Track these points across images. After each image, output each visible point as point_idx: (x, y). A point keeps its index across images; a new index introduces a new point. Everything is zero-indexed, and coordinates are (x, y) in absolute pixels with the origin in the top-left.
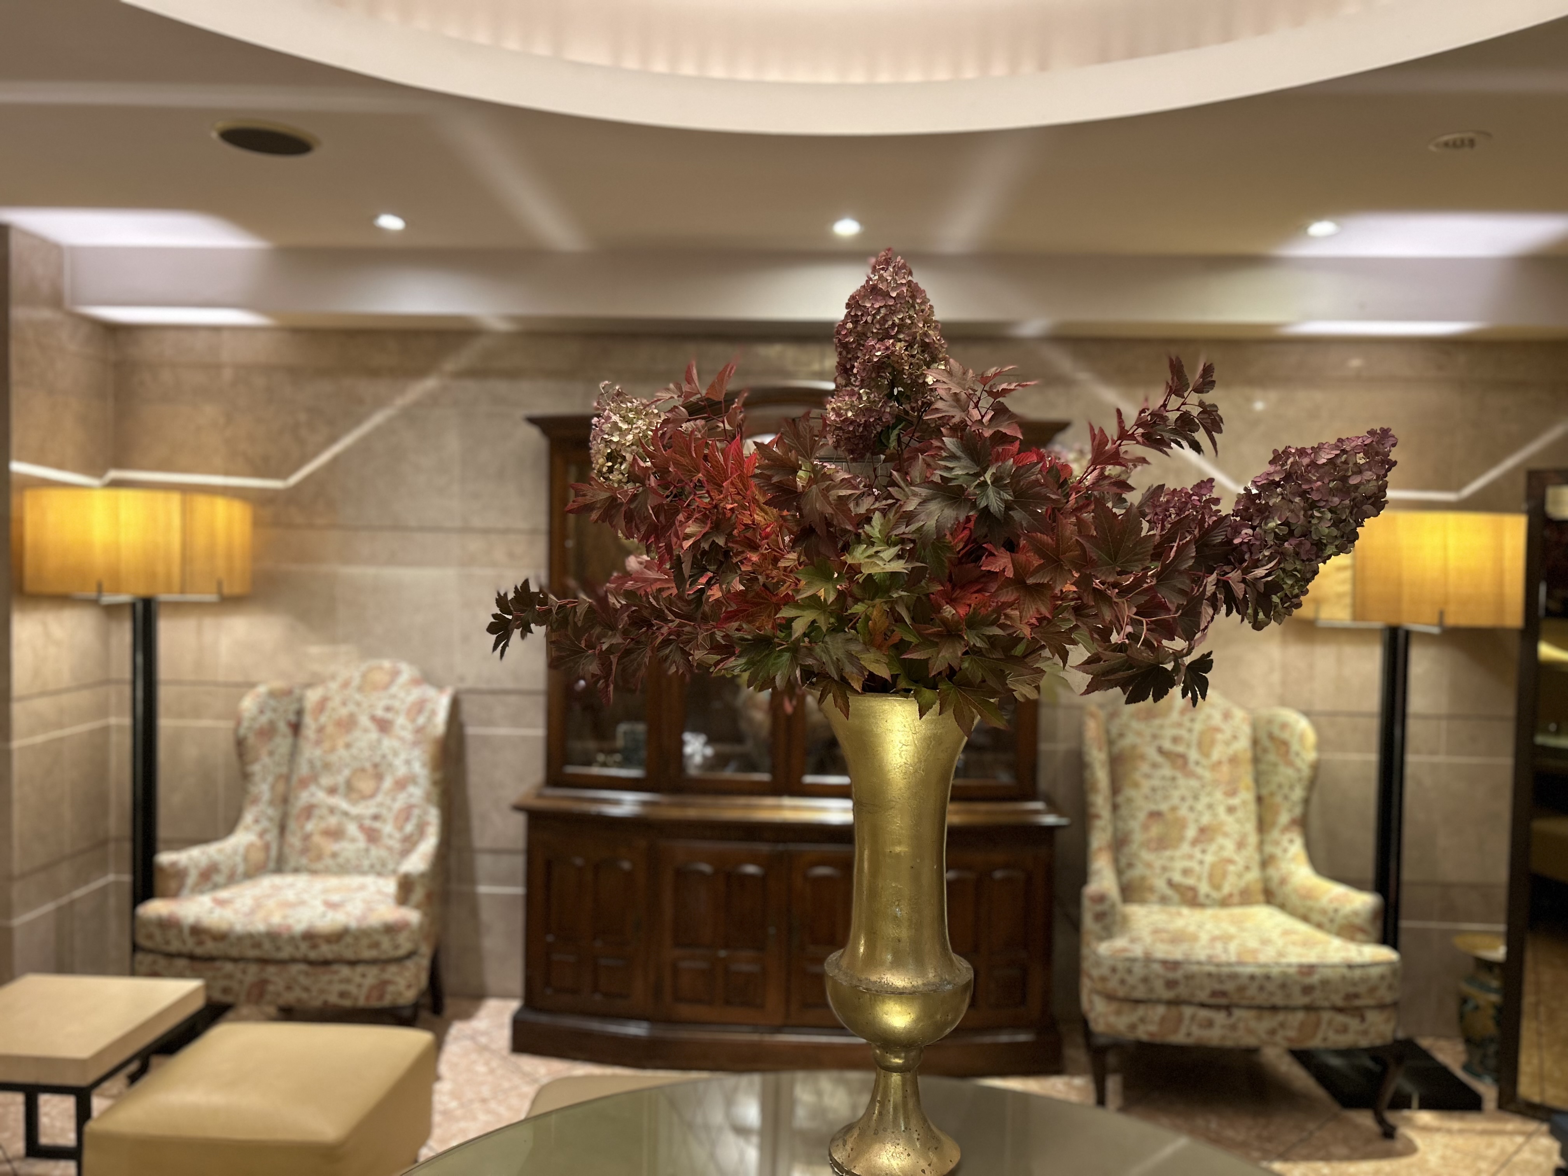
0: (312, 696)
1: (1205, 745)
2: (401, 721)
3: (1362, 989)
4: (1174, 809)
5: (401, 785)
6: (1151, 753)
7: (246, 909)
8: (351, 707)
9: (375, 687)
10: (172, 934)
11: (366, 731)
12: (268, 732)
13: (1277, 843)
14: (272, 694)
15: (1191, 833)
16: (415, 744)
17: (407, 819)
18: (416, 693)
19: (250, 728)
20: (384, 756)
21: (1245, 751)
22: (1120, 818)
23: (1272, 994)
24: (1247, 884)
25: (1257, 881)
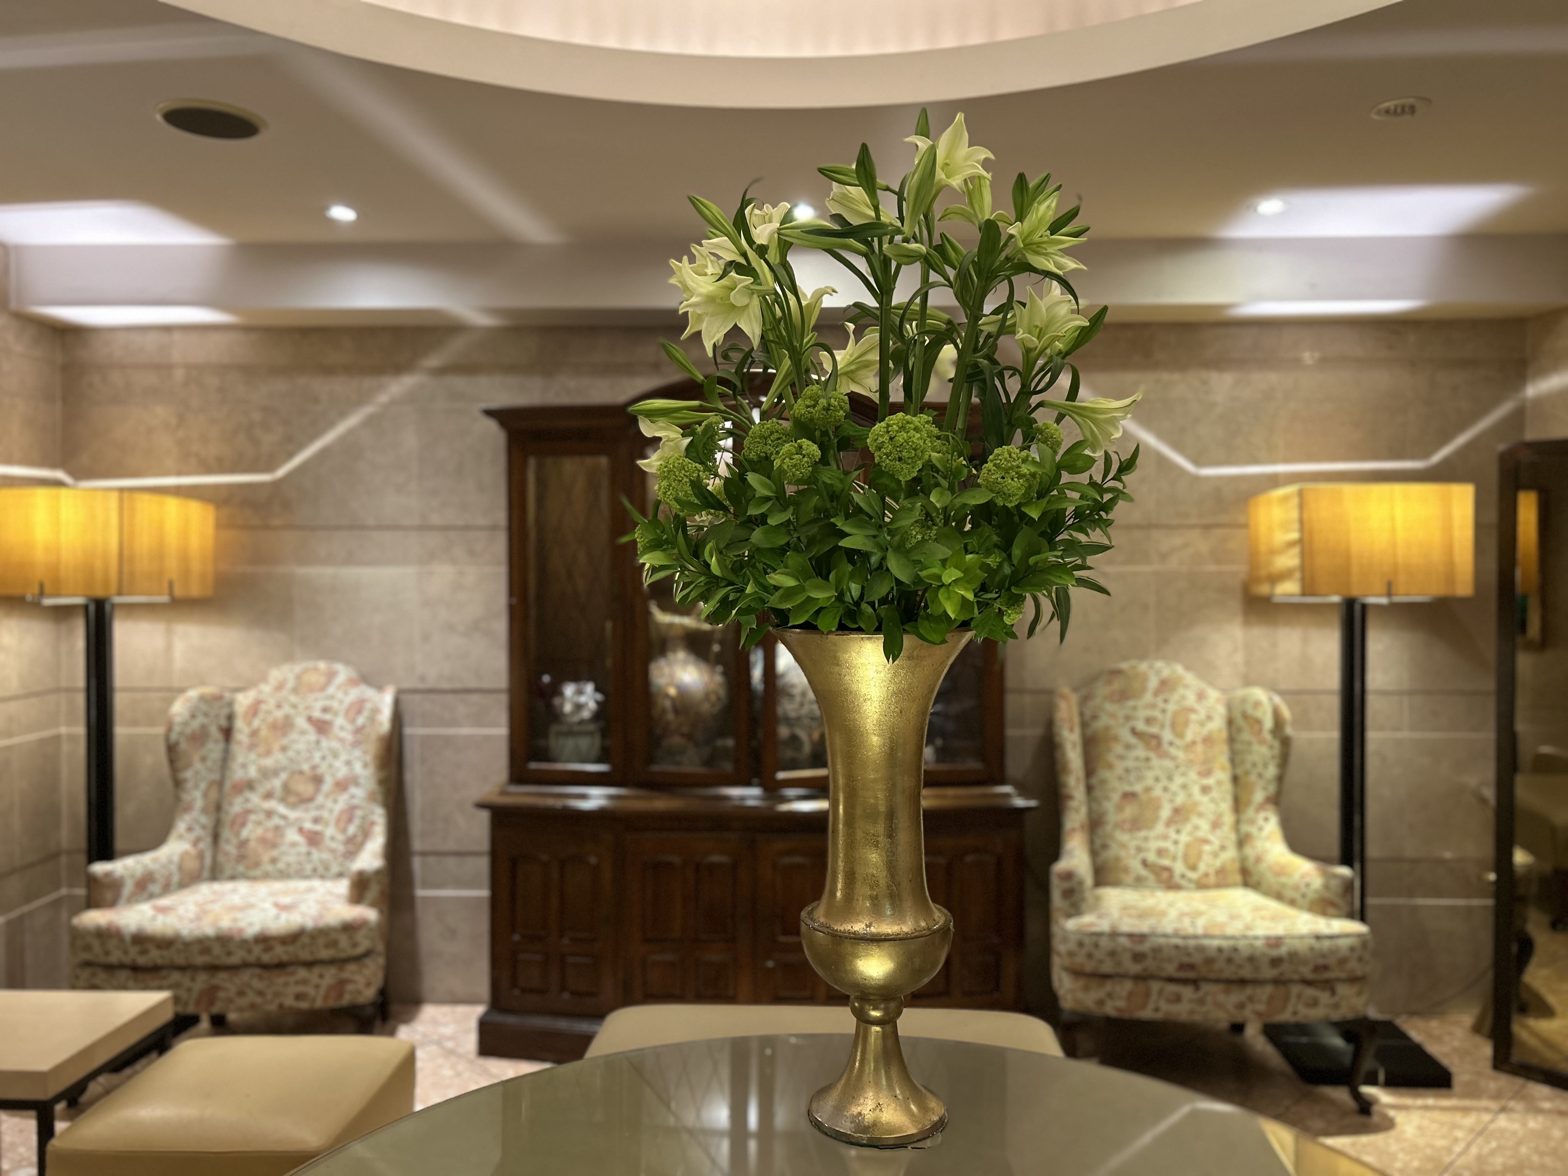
0: (243, 701)
1: (1178, 726)
2: (340, 721)
3: (1331, 961)
4: (1148, 790)
5: (342, 786)
6: (1125, 735)
7: (191, 915)
8: (287, 709)
9: (311, 689)
10: (112, 944)
11: (303, 732)
12: (199, 737)
13: (1252, 822)
14: (203, 699)
15: (1166, 812)
16: (356, 744)
17: (350, 820)
18: (354, 693)
19: (181, 734)
20: (323, 758)
21: (1220, 731)
22: (1095, 799)
23: (1241, 967)
24: (1223, 864)
25: (1233, 860)
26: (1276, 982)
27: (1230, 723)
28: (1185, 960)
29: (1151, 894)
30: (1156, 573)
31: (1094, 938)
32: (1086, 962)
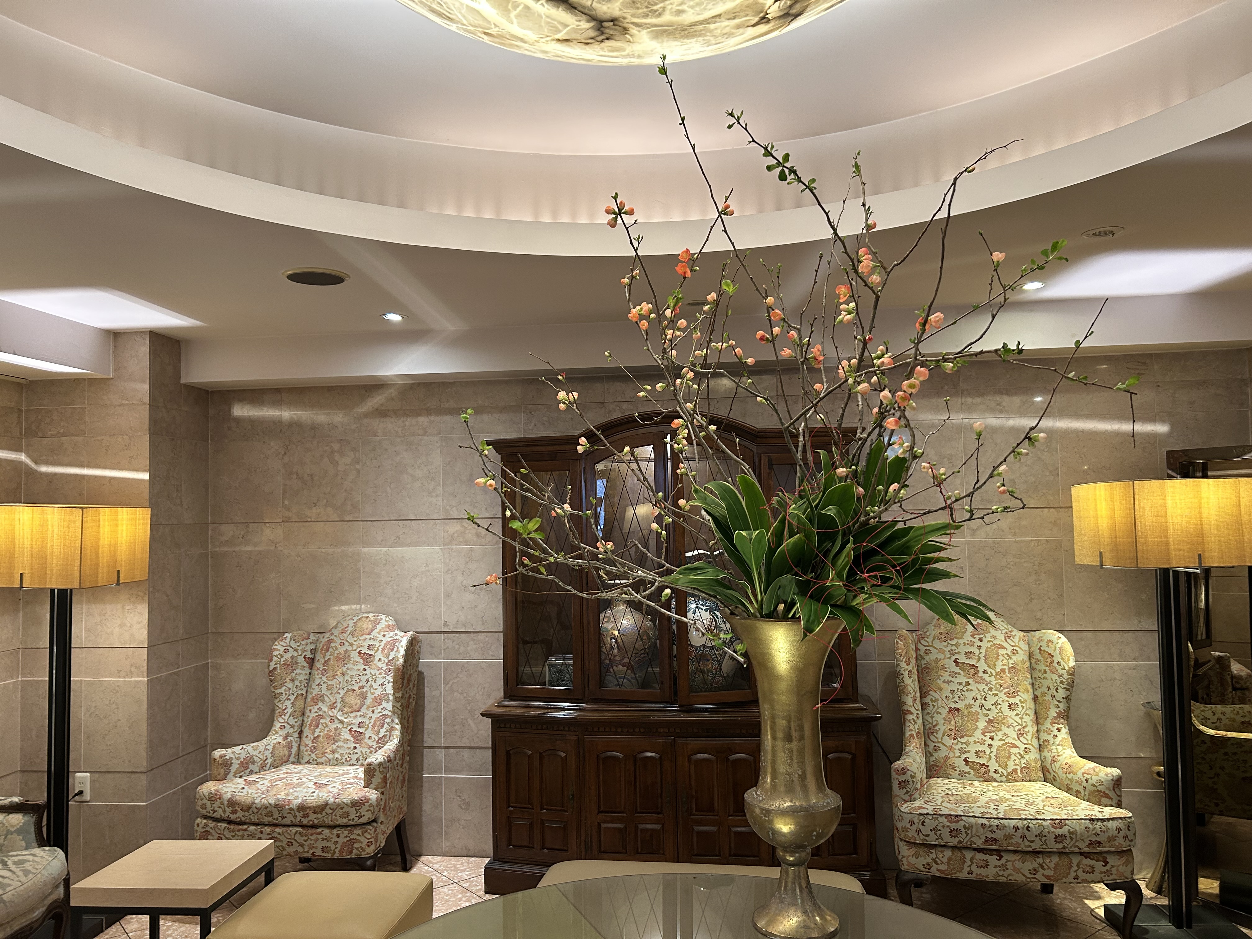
1: (990, 658)
2: (379, 655)
4: (968, 706)
5: (378, 701)
6: (950, 664)
8: (347, 647)
9: (363, 633)
11: (356, 663)
12: (290, 665)
13: (1049, 732)
14: (294, 638)
15: (982, 724)
16: (388, 672)
17: (381, 725)
18: (390, 635)
19: (278, 662)
20: (367, 681)
21: (1023, 662)
22: (928, 714)
23: (1032, 841)
24: (1027, 763)
25: (1035, 760)
26: (1060, 853)
27: (1030, 656)
28: (990, 835)
29: (970, 785)
30: (968, 543)
31: (921, 817)
32: (916, 835)
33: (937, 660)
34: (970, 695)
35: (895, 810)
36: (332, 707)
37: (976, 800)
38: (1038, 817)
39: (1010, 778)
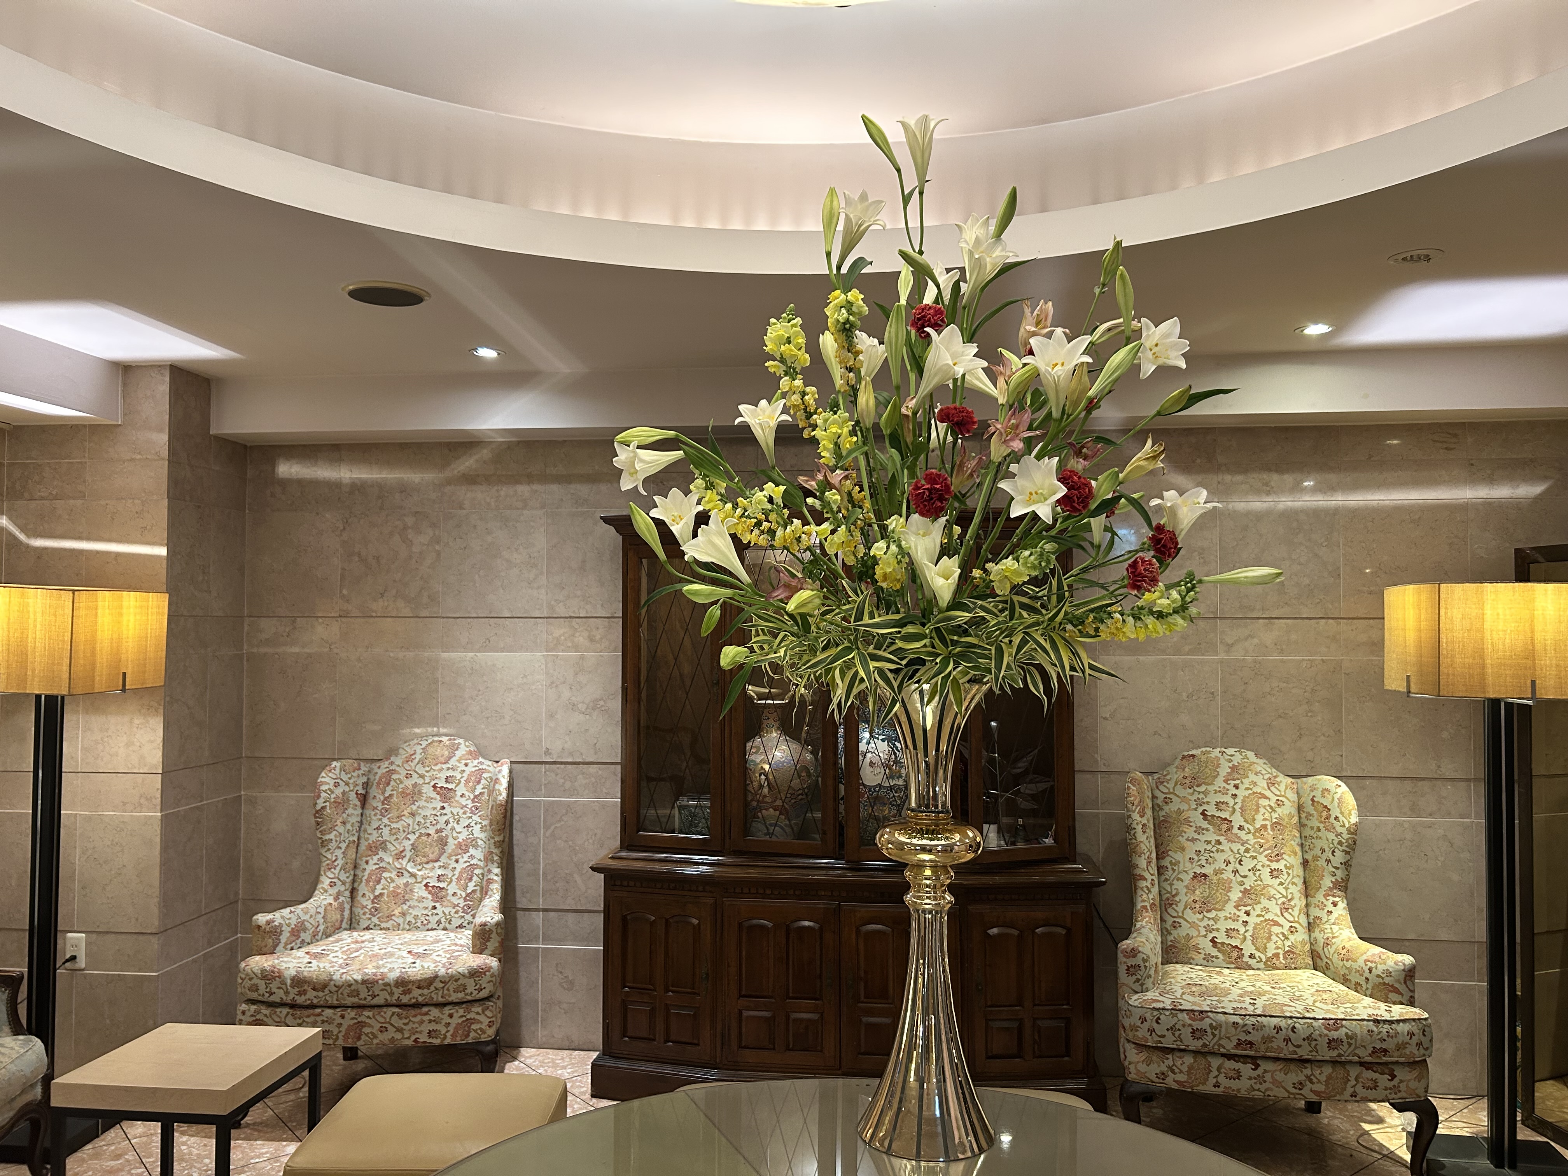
0: (377, 771)
1: (1248, 811)
2: (461, 789)
3: (1390, 1045)
4: (1218, 872)
5: (463, 847)
6: (1196, 818)
7: (340, 963)
8: (415, 779)
9: (436, 761)
10: (275, 984)
12: (341, 803)
13: (1322, 906)
14: (344, 769)
15: (1235, 895)
16: (475, 810)
17: (470, 878)
18: (474, 765)
19: (326, 799)
20: (447, 822)
21: (1291, 816)
22: (1166, 880)
23: (1299, 1046)
24: (1292, 946)
25: (1303, 943)
26: (1334, 1063)
27: (1300, 808)
28: (1243, 1037)
29: (1218, 973)
30: (1222, 662)
31: (1155, 1013)
32: (1147, 1035)
33: (1179, 812)
34: (1221, 857)
35: (1121, 1003)
36: (400, 856)
37: (1227, 993)
38: (1307, 1015)
39: (1270, 965)
